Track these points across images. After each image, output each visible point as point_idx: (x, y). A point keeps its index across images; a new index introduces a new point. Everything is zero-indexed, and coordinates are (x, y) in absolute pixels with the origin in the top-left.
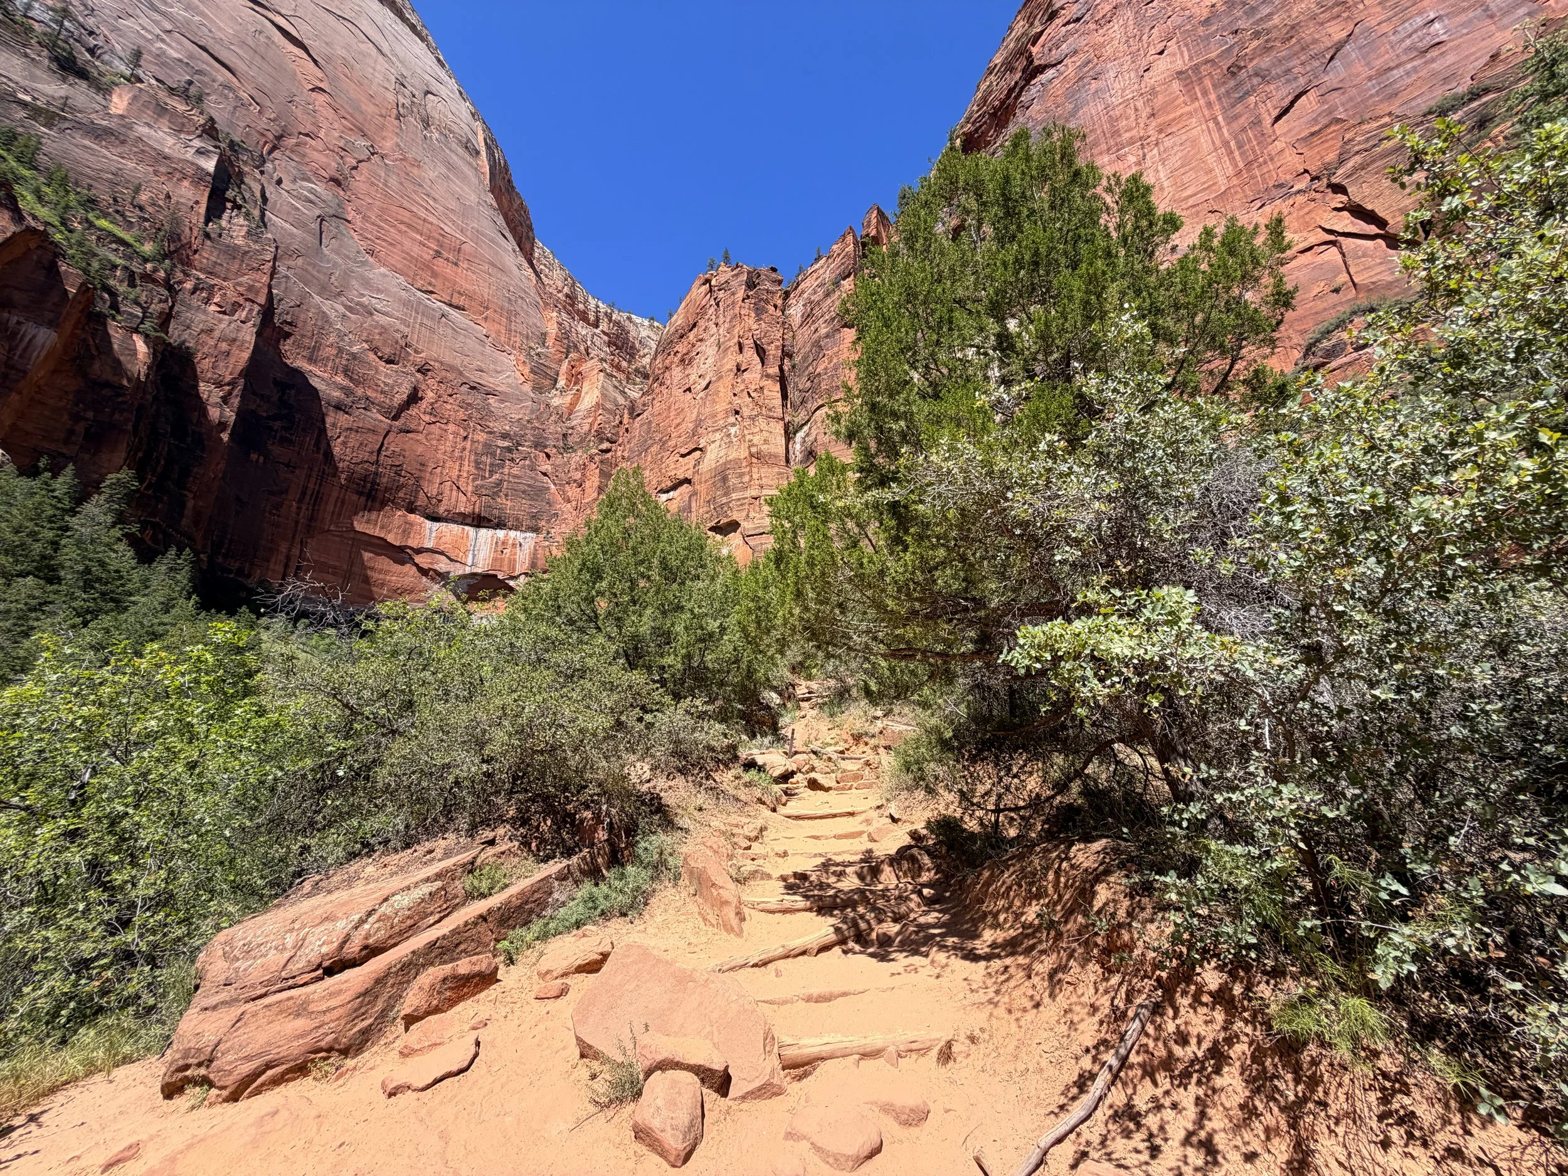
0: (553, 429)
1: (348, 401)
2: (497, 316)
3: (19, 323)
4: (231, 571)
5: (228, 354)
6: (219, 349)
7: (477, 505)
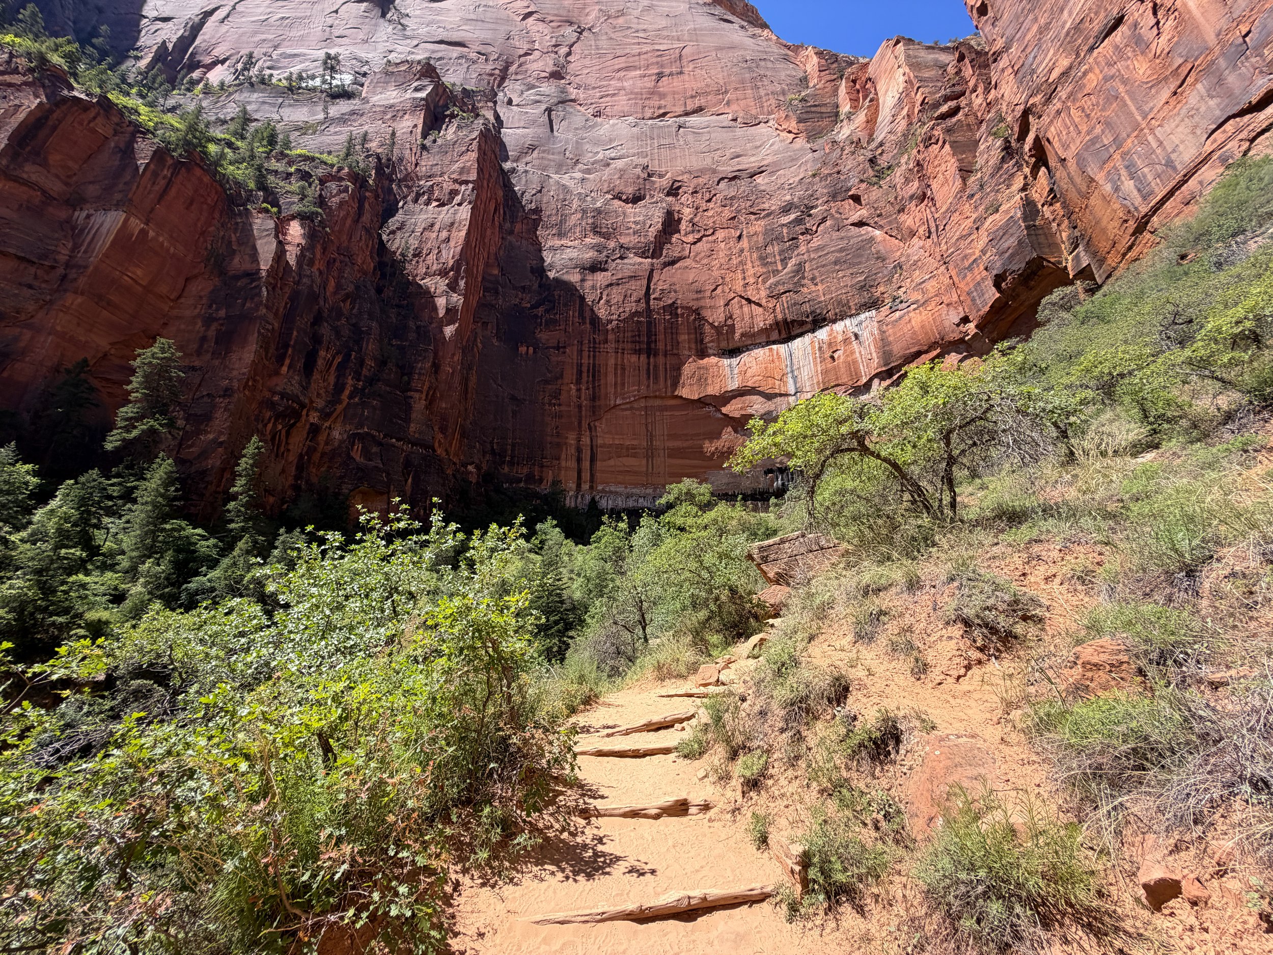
0: (853, 164)
2: (739, 94)
3: (88, 217)
5: (448, 240)
6: (440, 239)
7: (778, 310)
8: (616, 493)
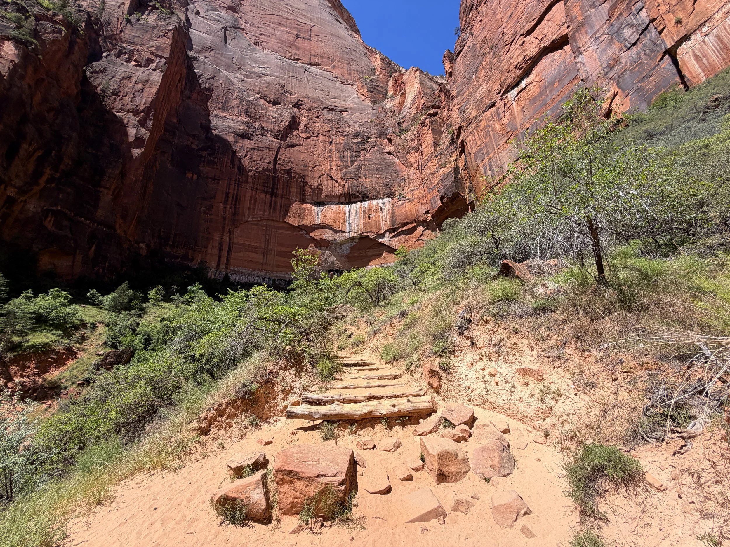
0: (390, 122)
1: (250, 131)
2: (340, 64)
4: (177, 257)
5: (142, 91)
6: (135, 89)
7: (346, 187)
8: (242, 272)
